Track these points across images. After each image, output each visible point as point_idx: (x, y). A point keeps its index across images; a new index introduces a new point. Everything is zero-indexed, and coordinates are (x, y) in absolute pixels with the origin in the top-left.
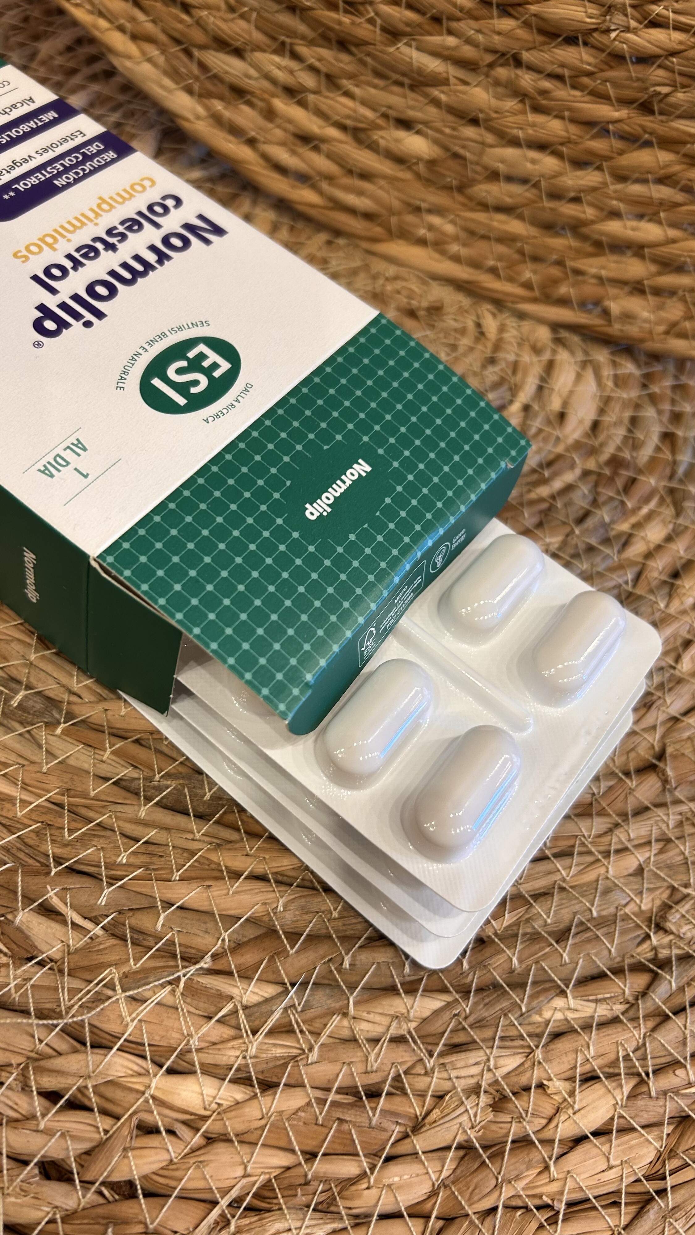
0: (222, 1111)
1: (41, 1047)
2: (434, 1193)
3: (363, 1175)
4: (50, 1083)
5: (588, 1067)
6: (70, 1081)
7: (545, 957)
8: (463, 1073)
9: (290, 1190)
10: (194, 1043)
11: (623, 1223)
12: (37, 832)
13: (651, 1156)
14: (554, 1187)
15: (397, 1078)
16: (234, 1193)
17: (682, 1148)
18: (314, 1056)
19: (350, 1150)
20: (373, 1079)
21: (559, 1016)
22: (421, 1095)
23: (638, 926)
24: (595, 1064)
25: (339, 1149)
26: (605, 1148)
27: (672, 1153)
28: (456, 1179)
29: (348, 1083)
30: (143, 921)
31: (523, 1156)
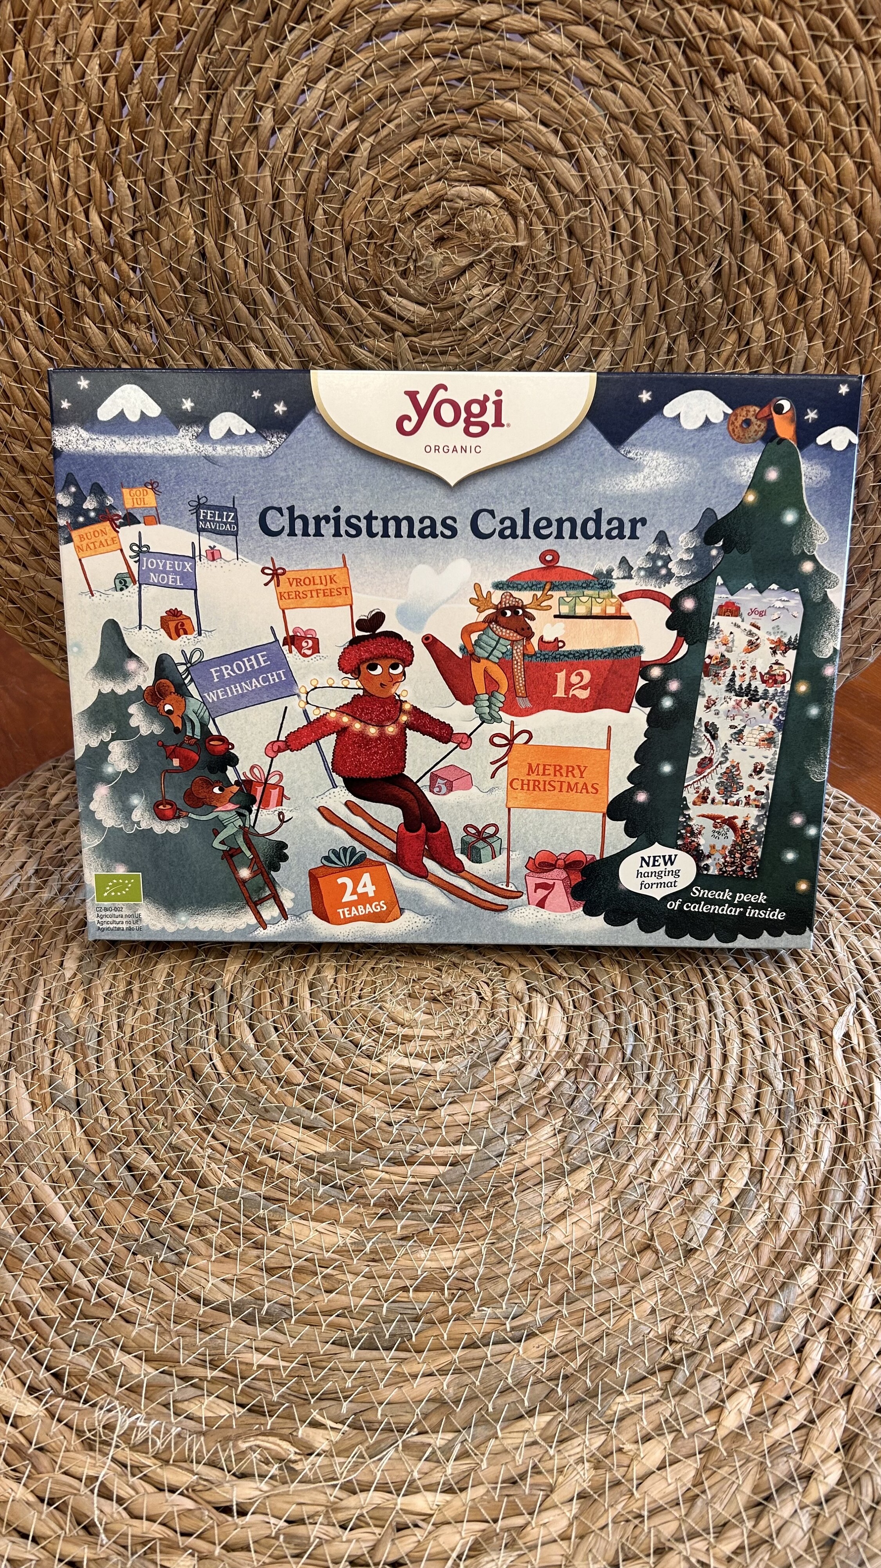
0: (440, 1508)
1: (332, 1499)
2: (571, 1524)
3: (528, 1523)
4: (342, 1516)
5: (644, 1432)
6: (353, 1512)
7: (605, 1376)
8: (572, 1452)
9: (488, 1540)
10: (416, 1475)
11: (683, 1513)
12: (297, 1382)
13: (693, 1473)
14: (639, 1504)
15: (535, 1466)
16: (458, 1549)
17: (710, 1462)
18: (484, 1465)
19: (518, 1512)
20: (522, 1470)
21: (621, 1407)
22: (550, 1471)
23: (658, 1344)
24: (649, 1429)
25: (511, 1512)
26: (664, 1474)
27: (705, 1468)
28: (582, 1512)
29: (507, 1476)
30: (368, 1415)
31: (617, 1489)
